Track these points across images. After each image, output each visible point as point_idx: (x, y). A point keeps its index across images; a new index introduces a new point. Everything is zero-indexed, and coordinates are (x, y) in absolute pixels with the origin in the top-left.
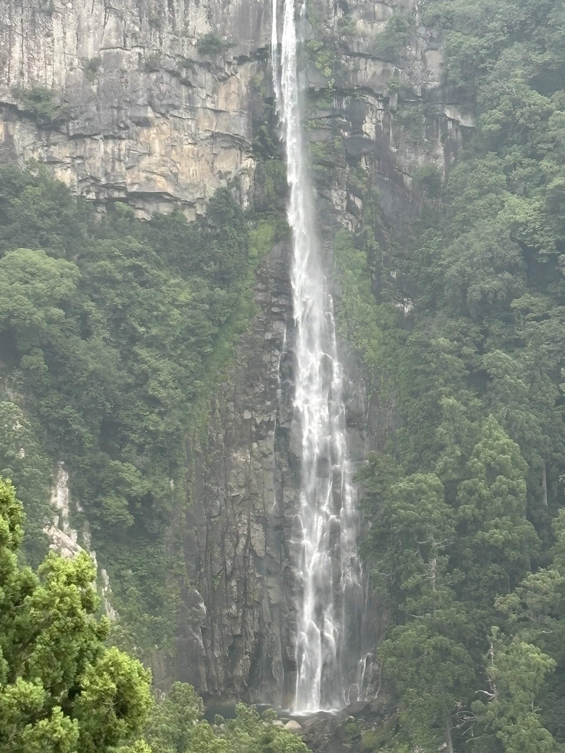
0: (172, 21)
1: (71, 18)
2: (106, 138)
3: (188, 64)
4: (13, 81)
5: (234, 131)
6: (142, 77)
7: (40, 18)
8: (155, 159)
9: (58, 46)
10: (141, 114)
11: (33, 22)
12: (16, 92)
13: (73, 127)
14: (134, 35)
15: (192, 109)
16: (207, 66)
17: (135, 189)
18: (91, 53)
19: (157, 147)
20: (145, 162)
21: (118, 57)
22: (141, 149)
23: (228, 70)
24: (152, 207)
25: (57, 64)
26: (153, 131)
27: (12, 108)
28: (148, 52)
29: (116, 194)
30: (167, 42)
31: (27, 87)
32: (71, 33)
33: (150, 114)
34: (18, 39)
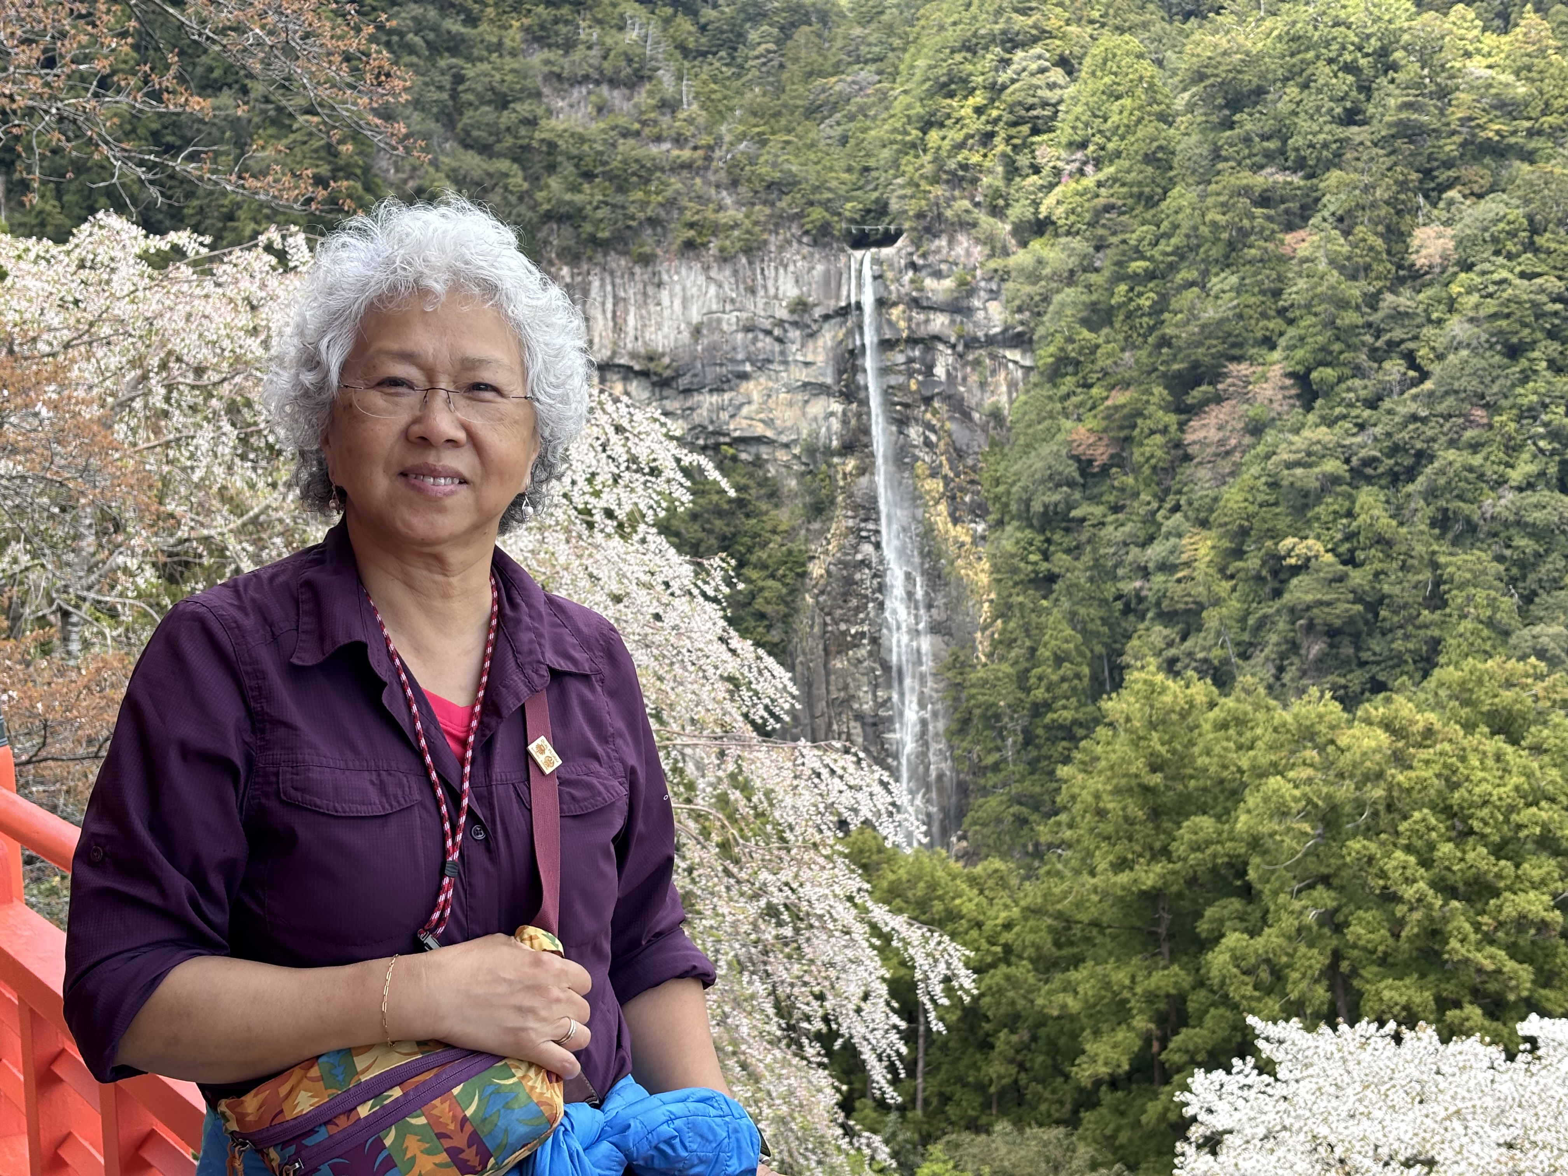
0: (765, 287)
1: (678, 289)
2: (711, 391)
3: (781, 323)
4: (630, 346)
5: (821, 380)
6: (740, 336)
7: (650, 290)
8: (754, 407)
9: (667, 313)
10: (741, 368)
11: (645, 294)
12: (634, 355)
13: (683, 382)
14: (733, 301)
15: (785, 363)
16: (795, 324)
17: (737, 434)
18: (696, 318)
19: (756, 397)
20: (745, 410)
21: (719, 321)
22: (741, 399)
23: (815, 327)
24: (753, 449)
25: (666, 329)
26: (751, 385)
27: (630, 369)
28: (744, 315)
29: (722, 439)
30: (760, 305)
31: (642, 350)
32: (677, 302)
33: (748, 368)
34: (632, 309)
